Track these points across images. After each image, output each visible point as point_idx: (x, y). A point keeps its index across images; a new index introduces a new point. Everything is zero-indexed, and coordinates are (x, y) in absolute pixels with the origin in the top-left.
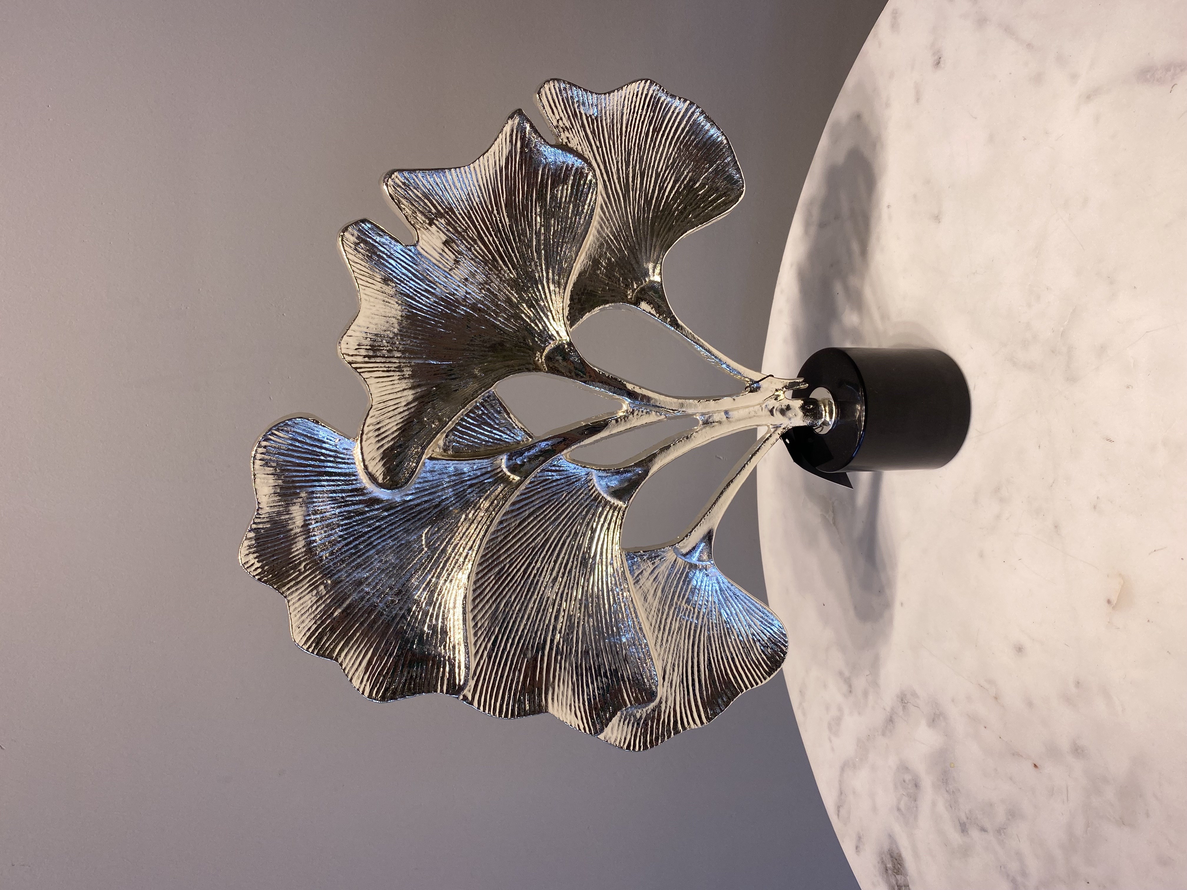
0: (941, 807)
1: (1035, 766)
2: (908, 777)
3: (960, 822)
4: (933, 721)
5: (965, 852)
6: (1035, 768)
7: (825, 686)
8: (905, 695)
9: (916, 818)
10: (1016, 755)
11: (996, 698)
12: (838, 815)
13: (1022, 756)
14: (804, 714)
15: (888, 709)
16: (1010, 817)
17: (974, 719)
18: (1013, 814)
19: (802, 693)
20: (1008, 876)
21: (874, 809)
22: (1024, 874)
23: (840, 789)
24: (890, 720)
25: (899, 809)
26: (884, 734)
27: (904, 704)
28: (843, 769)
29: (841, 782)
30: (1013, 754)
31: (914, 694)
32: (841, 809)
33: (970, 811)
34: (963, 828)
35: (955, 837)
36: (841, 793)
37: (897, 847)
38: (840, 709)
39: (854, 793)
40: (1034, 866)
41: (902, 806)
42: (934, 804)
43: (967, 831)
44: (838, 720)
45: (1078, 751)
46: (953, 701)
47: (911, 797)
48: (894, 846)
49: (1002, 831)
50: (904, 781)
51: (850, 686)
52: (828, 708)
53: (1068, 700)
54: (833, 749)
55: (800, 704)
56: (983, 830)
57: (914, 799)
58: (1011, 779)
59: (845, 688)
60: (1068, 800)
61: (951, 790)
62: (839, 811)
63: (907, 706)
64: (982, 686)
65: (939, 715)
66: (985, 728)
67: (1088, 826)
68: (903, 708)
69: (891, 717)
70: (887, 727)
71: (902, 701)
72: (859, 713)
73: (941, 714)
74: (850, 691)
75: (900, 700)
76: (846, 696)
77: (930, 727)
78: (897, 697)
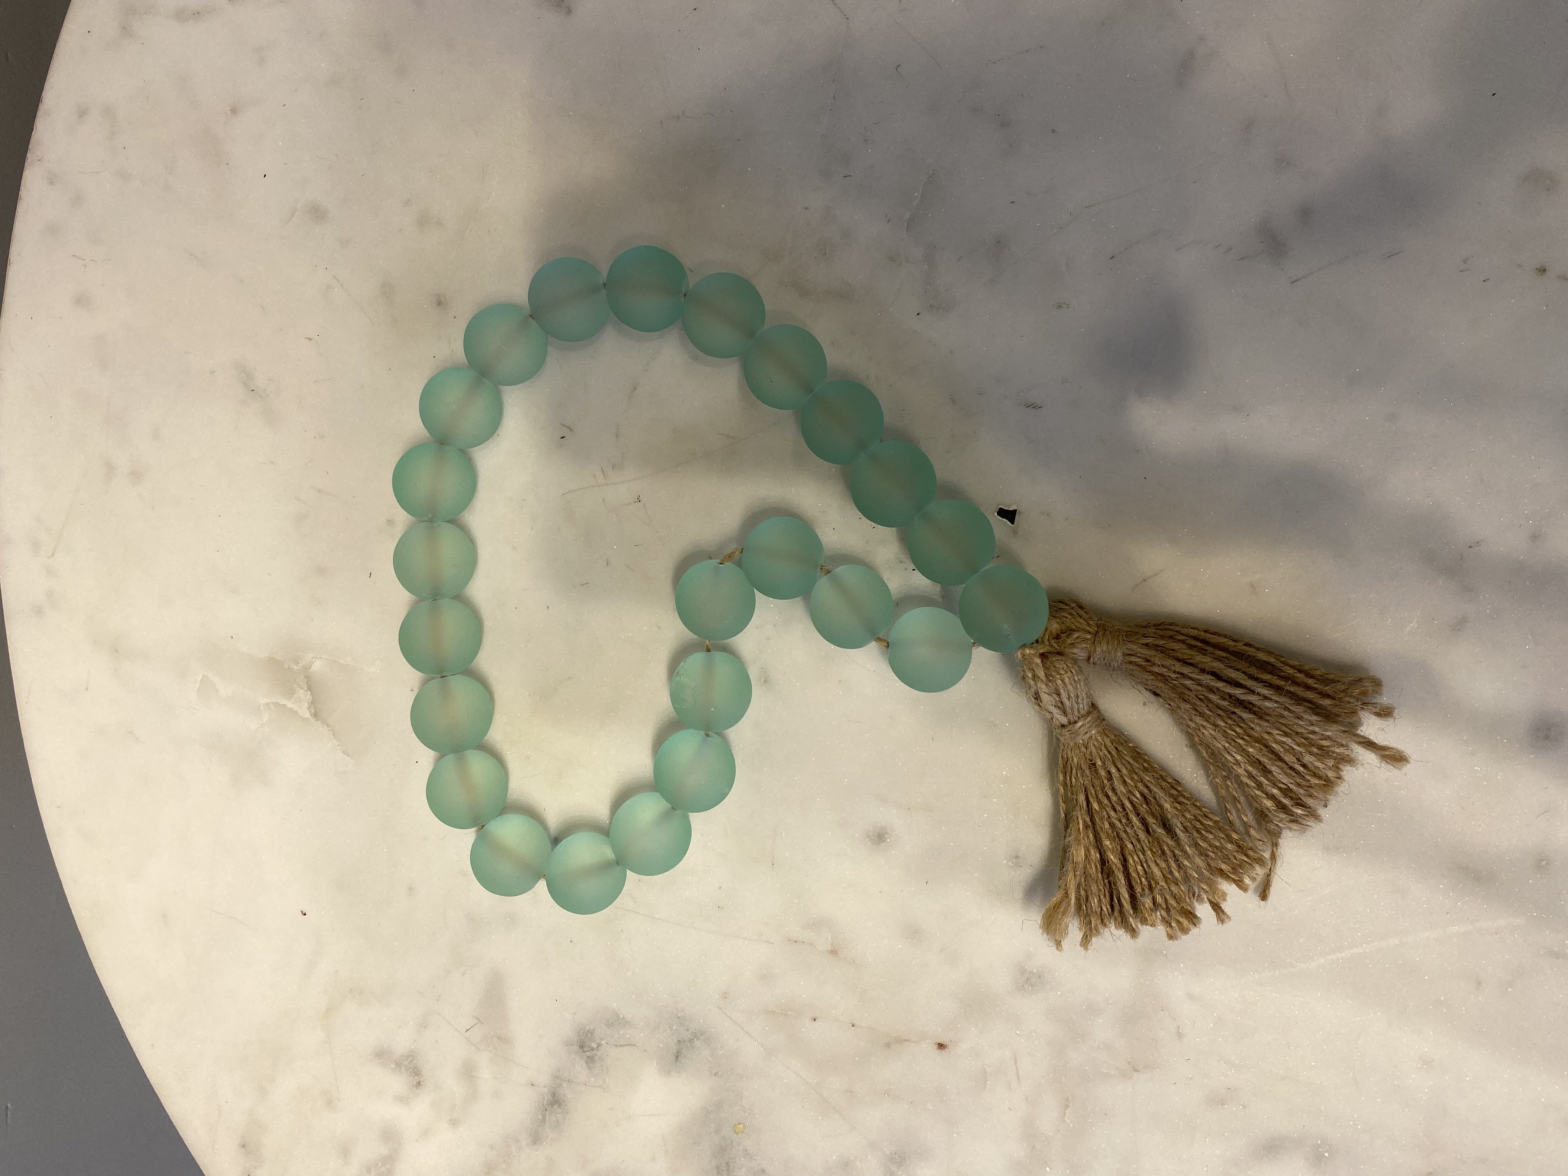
1: (941, 1046)
4: (677, 1057)
6: (943, 1052)
7: (330, 1103)
8: (592, 1033)
10: (894, 1043)
11: (834, 952)
13: (907, 1040)
15: (544, 1080)
16: (893, 1168)
17: (782, 1014)
18: (901, 1158)
24: (554, 1101)
26: (536, 1139)
27: (588, 1054)
30: (888, 1045)
31: (616, 1021)
38: (390, 1136)
45: (1030, 980)
46: (725, 996)
51: (416, 1072)
52: (345, 1152)
53: (997, 896)
58: (887, 1094)
59: (398, 1083)
60: (1019, 1078)
63: (598, 1053)
64: (796, 941)
65: (691, 1041)
66: (815, 1020)
67: (1067, 1106)
68: (587, 1063)
69: (554, 1094)
70: (544, 1120)
71: (582, 1047)
72: (454, 1123)
73: (696, 1035)
74: (419, 1083)
75: (576, 1048)
76: (402, 1100)
77: (668, 1073)
78: (568, 1044)
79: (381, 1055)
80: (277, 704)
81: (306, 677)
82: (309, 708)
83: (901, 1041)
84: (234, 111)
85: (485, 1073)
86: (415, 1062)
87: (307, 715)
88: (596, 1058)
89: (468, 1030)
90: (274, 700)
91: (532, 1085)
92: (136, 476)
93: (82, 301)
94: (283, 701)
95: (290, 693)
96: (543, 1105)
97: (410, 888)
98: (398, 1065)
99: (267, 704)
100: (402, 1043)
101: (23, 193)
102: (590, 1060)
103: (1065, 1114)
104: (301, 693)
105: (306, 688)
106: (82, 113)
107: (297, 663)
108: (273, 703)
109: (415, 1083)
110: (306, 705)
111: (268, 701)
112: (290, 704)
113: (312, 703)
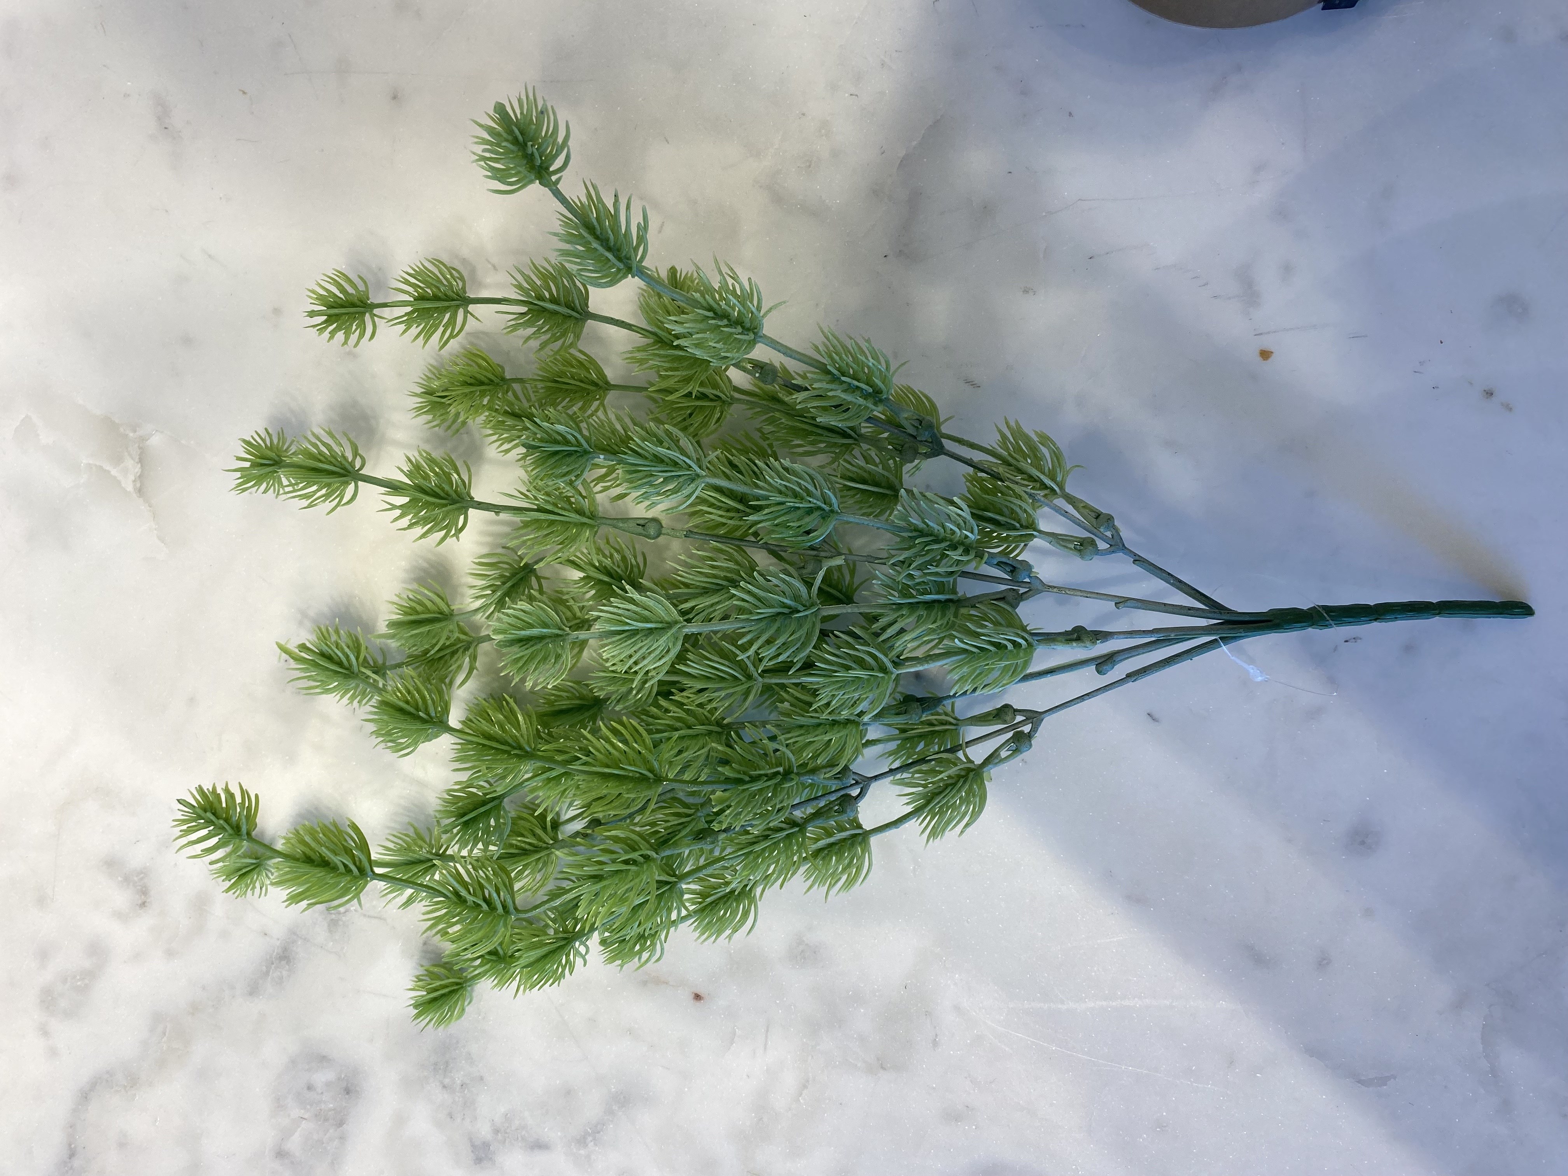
79: (111, 865)
80: (101, 467)
81: (140, 448)
82: (134, 481)
83: (659, 981)
85: (218, 912)
86: (146, 880)
87: (130, 488)
90: (98, 463)
91: (266, 934)
92: (11, 181)
94: (107, 467)
95: (117, 460)
96: (271, 957)
98: (127, 879)
99: (90, 464)
100: (138, 857)
102: (334, 924)
104: (130, 463)
105: (137, 460)
107: (135, 431)
108: (96, 465)
109: (140, 902)
110: (132, 478)
111: (91, 462)
112: (114, 472)
113: (140, 476)
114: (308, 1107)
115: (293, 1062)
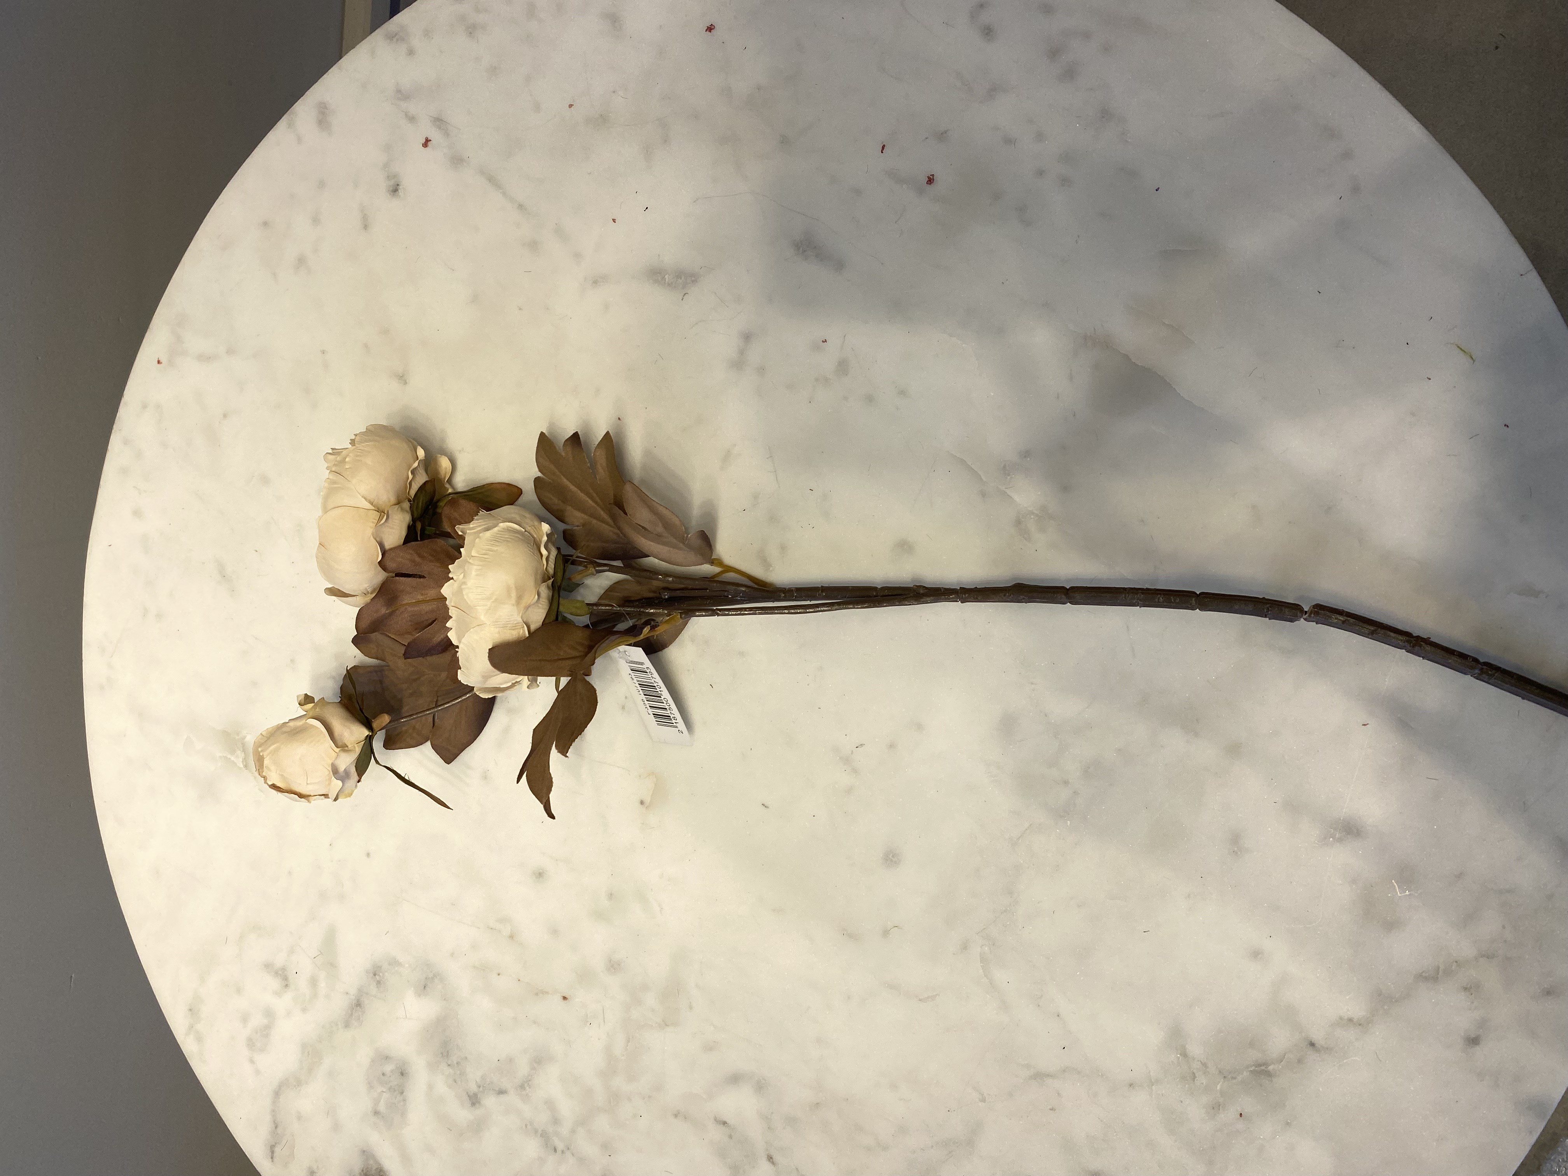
0: (442, 1087)
1: (565, 998)
2: (388, 1068)
3: (469, 1096)
4: (425, 987)
5: (478, 1127)
6: (563, 1001)
7: (239, 991)
8: (381, 967)
9: (403, 1114)
10: (540, 993)
12: (272, 1158)
13: (547, 993)
14: (199, 1039)
15: (353, 991)
16: (535, 1065)
17: (483, 969)
18: (539, 1060)
19: (192, 1011)
20: (536, 1132)
21: (336, 1127)
22: (556, 1121)
23: (274, 1122)
24: (358, 1004)
25: (376, 1113)
26: (347, 1025)
27: (378, 979)
28: (277, 1094)
29: (274, 1112)
30: (537, 994)
31: (394, 963)
32: (277, 1150)
33: (483, 1078)
34: (474, 1100)
35: (463, 1115)
36: (276, 1127)
37: (377, 1162)
38: (269, 1013)
39: (299, 1118)
40: (567, 1109)
41: (382, 1107)
42: (430, 1087)
43: (479, 1103)
44: (265, 1031)
45: (614, 966)
46: (452, 955)
47: (395, 1091)
48: (371, 1162)
49: (526, 1085)
50: (383, 1074)
51: (286, 979)
52: (245, 1019)
53: (599, 915)
54: (258, 1072)
55: (191, 1027)
56: (501, 1092)
57: (400, 1091)
58: (535, 1022)
59: (275, 984)
60: (604, 1022)
61: (455, 1062)
62: (273, 1152)
63: (383, 979)
64: (492, 929)
65: (432, 978)
66: (499, 975)
67: (629, 1041)
68: (377, 984)
69: (358, 1001)
70: (352, 1015)
71: (375, 975)
72: (304, 1010)
73: (435, 976)
74: (287, 986)
75: (372, 975)
76: (278, 994)
77: (419, 996)
78: (367, 972)
79: (268, 966)
80: (226, 757)
81: (242, 744)
82: (243, 762)
83: (544, 992)
84: (225, 416)
85: (322, 984)
86: (286, 972)
87: (242, 766)
88: (381, 982)
89: (314, 958)
90: (225, 755)
91: (347, 993)
92: (159, 616)
93: (137, 513)
94: (229, 756)
95: (233, 752)
96: (352, 1005)
97: (290, 873)
98: (276, 973)
99: (220, 757)
100: (279, 962)
101: (109, 447)
102: (379, 983)
103: (627, 1046)
104: (239, 752)
105: (242, 750)
106: (145, 406)
107: (238, 734)
108: (224, 757)
109: (285, 985)
110: (241, 760)
111: (221, 755)
112: (233, 758)
113: (244, 759)
114: (385, 1085)
115: (373, 1061)
